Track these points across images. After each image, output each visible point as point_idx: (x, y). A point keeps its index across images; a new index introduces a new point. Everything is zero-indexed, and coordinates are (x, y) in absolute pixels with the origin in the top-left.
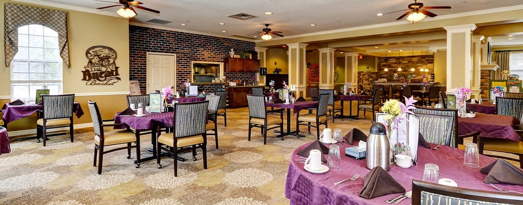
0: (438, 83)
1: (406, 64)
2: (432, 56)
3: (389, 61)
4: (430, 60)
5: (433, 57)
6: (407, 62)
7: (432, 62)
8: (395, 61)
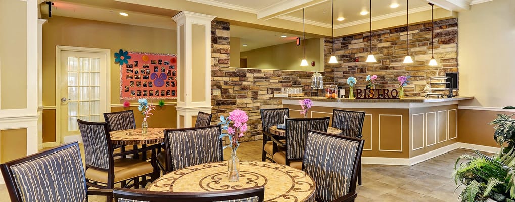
0: (470, 100)
1: (385, 51)
2: (453, 23)
3: (350, 47)
4: (447, 34)
5: (456, 25)
6: (388, 44)
7: (451, 39)
8: (362, 46)
